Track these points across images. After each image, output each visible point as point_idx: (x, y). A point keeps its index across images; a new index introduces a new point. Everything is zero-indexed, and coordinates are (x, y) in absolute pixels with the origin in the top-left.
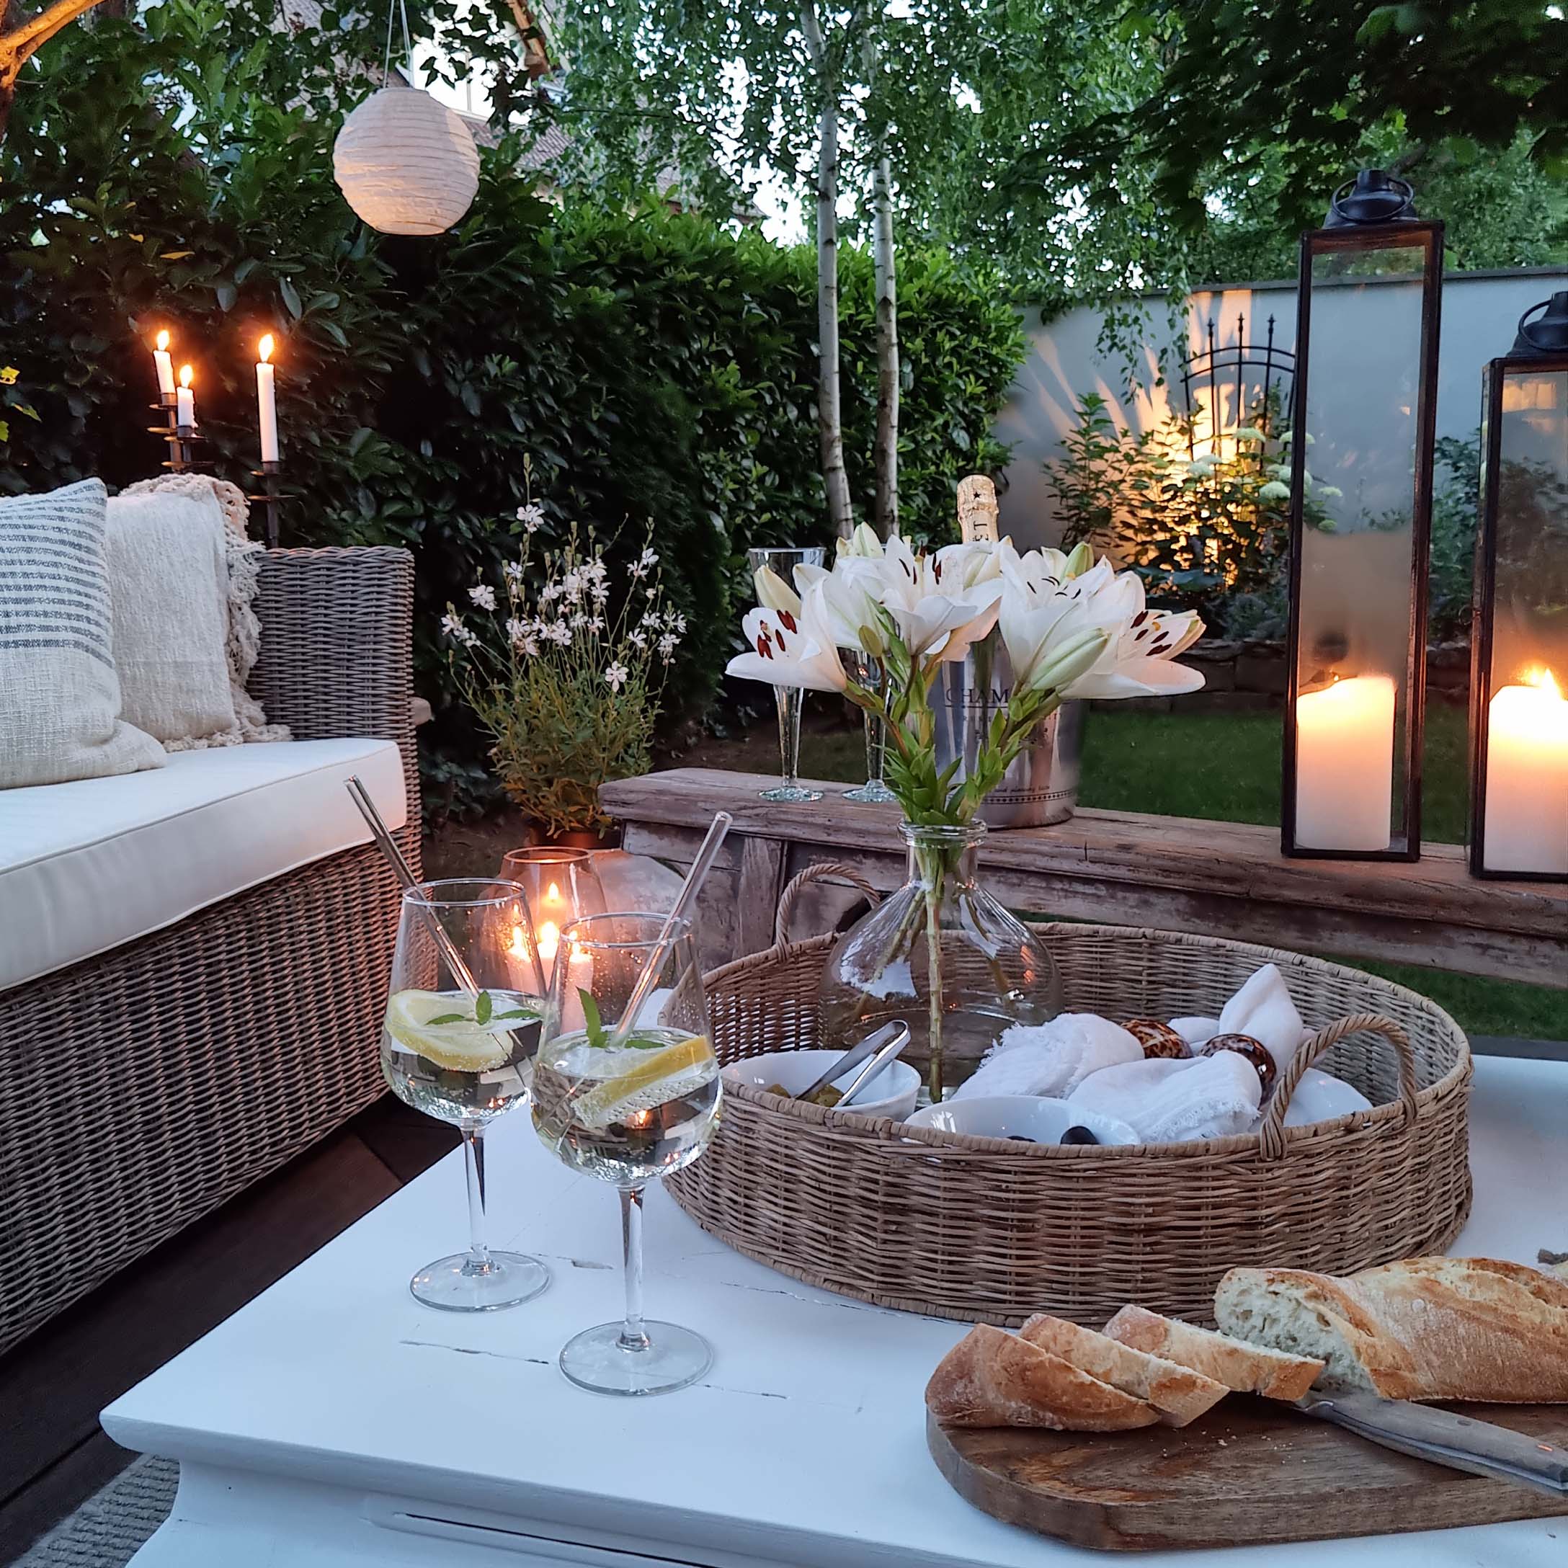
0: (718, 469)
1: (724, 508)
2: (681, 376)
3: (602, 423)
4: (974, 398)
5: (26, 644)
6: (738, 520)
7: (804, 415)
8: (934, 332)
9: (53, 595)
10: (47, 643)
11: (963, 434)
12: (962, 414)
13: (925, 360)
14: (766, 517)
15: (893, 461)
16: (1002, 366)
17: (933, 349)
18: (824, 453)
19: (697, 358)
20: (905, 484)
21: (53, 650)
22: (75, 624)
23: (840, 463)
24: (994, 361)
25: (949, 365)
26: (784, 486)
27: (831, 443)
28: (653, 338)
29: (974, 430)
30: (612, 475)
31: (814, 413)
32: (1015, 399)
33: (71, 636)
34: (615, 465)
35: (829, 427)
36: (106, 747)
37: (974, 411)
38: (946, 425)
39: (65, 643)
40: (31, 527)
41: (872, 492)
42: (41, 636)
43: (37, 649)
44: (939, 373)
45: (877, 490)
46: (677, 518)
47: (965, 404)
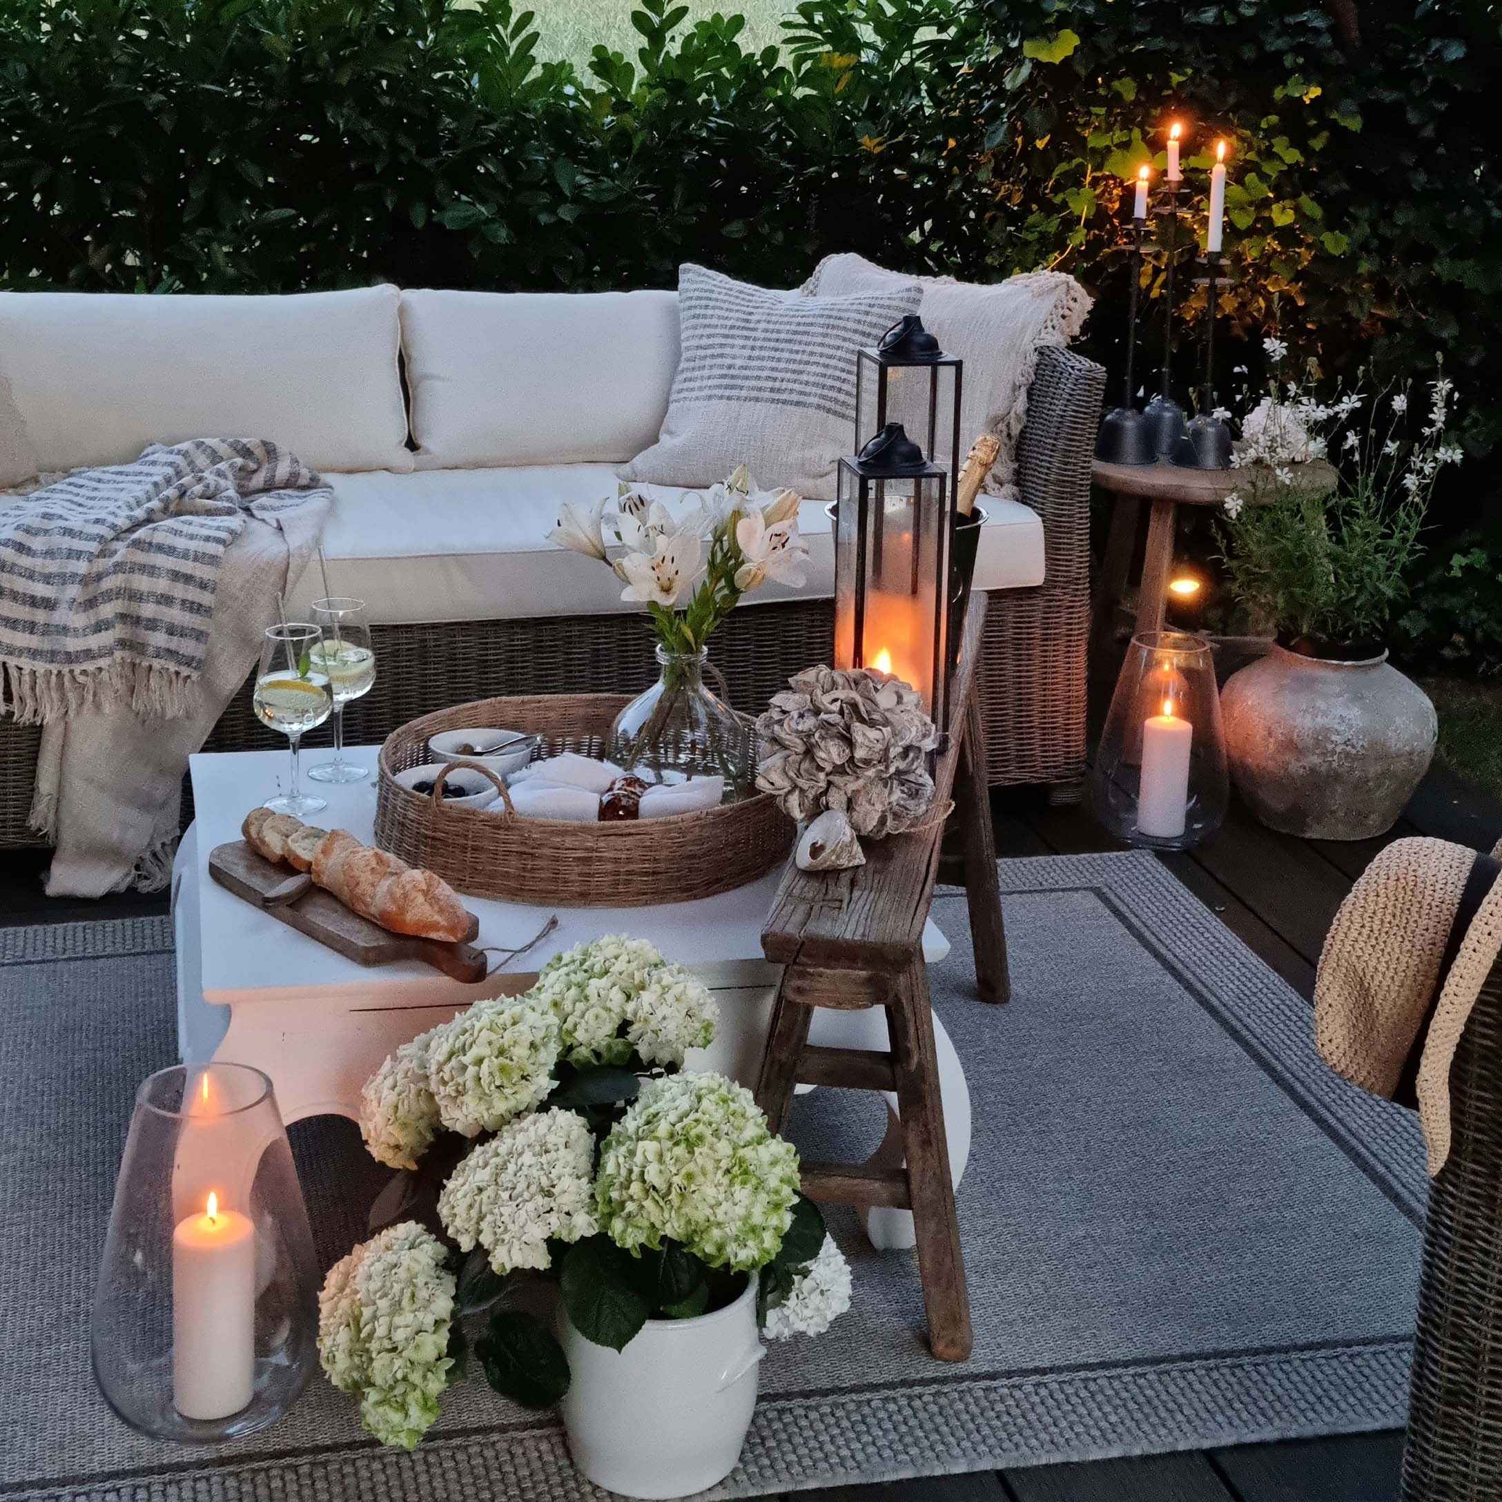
5: (785, 402)
9: (820, 370)
10: (798, 404)
21: (800, 410)
22: (826, 392)
33: (815, 400)
36: (819, 481)
39: (810, 405)
40: (840, 318)
42: (795, 397)
43: (789, 407)
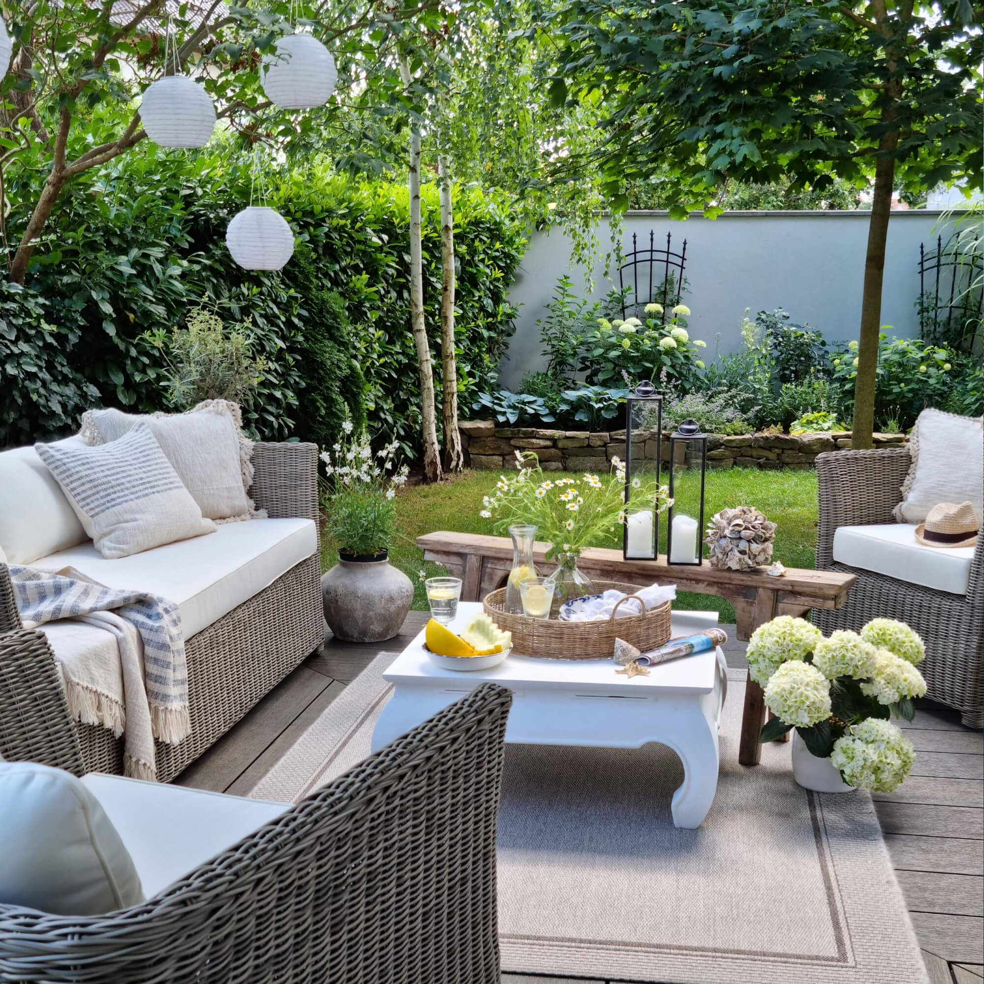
0: (356, 335)
1: (360, 357)
2: (336, 282)
3: (299, 316)
4: (497, 280)
6: (368, 364)
7: (400, 296)
8: (473, 240)
11: (490, 301)
12: (489, 289)
13: (467, 257)
14: (382, 360)
15: (452, 321)
16: (513, 259)
17: (473, 252)
18: (413, 321)
19: (344, 270)
20: (458, 334)
23: (423, 327)
24: (507, 255)
25: (483, 261)
26: (391, 342)
27: (418, 315)
28: (321, 260)
29: (497, 299)
30: (305, 345)
31: (406, 295)
32: (519, 278)
34: (307, 339)
35: (416, 306)
37: (496, 287)
38: (480, 297)
41: (439, 340)
44: (477, 266)
45: (442, 339)
46: (340, 368)
47: (491, 283)
